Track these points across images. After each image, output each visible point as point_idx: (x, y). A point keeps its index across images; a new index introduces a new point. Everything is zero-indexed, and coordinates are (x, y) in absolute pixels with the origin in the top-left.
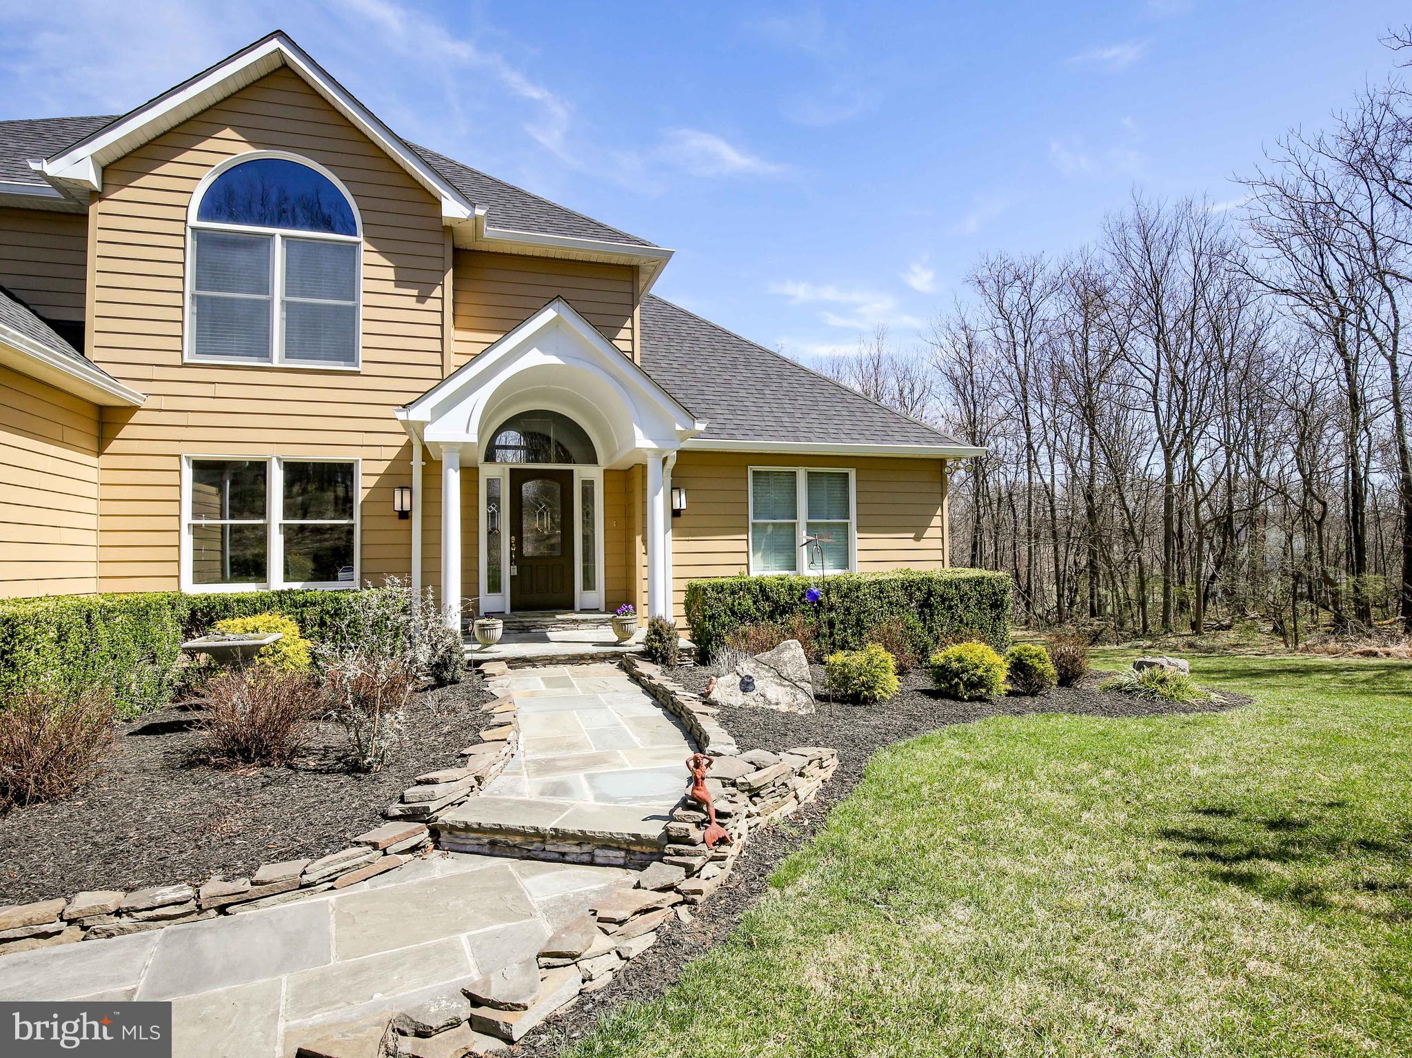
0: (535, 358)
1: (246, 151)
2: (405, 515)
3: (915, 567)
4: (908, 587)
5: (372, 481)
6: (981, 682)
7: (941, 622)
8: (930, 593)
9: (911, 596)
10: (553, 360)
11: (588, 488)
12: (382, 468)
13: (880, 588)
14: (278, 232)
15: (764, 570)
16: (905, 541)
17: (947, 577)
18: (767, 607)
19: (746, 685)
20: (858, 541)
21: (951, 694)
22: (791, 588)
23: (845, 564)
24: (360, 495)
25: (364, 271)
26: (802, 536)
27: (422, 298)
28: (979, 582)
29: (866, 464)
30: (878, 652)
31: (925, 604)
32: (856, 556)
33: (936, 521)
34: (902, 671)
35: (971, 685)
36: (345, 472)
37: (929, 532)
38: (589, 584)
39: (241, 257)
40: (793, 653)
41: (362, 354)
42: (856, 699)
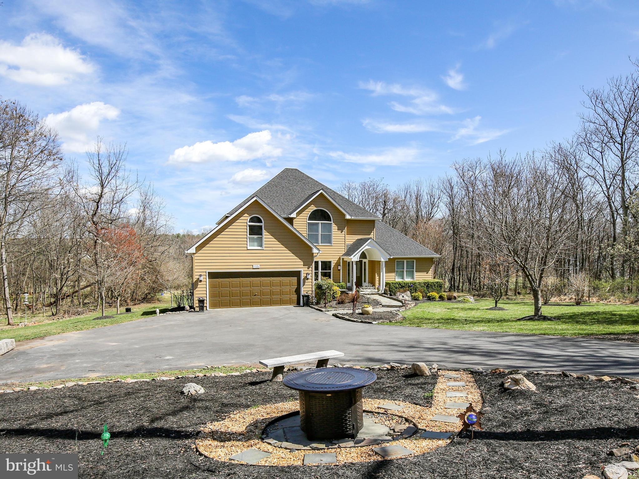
0: (367, 247)
1: (315, 208)
2: (339, 270)
3: (426, 279)
4: (425, 283)
5: (334, 264)
6: (434, 298)
7: (430, 289)
8: (428, 284)
9: (425, 285)
10: (370, 247)
11: (365, 263)
12: (336, 262)
13: (420, 283)
14: (320, 222)
15: (398, 280)
16: (425, 274)
17: (432, 281)
18: (400, 286)
19: (403, 297)
20: (415, 274)
21: (430, 300)
22: (404, 283)
23: (413, 278)
24: (332, 267)
25: (333, 228)
26: (405, 273)
27: (341, 232)
28: (438, 282)
29: (417, 259)
30: (419, 293)
31: (427, 286)
32: (415, 277)
33: (431, 270)
34: (423, 297)
35: (432, 298)
36: (330, 262)
37: (429, 272)
38: (365, 281)
39: (315, 227)
40: (408, 293)
41: (333, 242)
42: (416, 300)
